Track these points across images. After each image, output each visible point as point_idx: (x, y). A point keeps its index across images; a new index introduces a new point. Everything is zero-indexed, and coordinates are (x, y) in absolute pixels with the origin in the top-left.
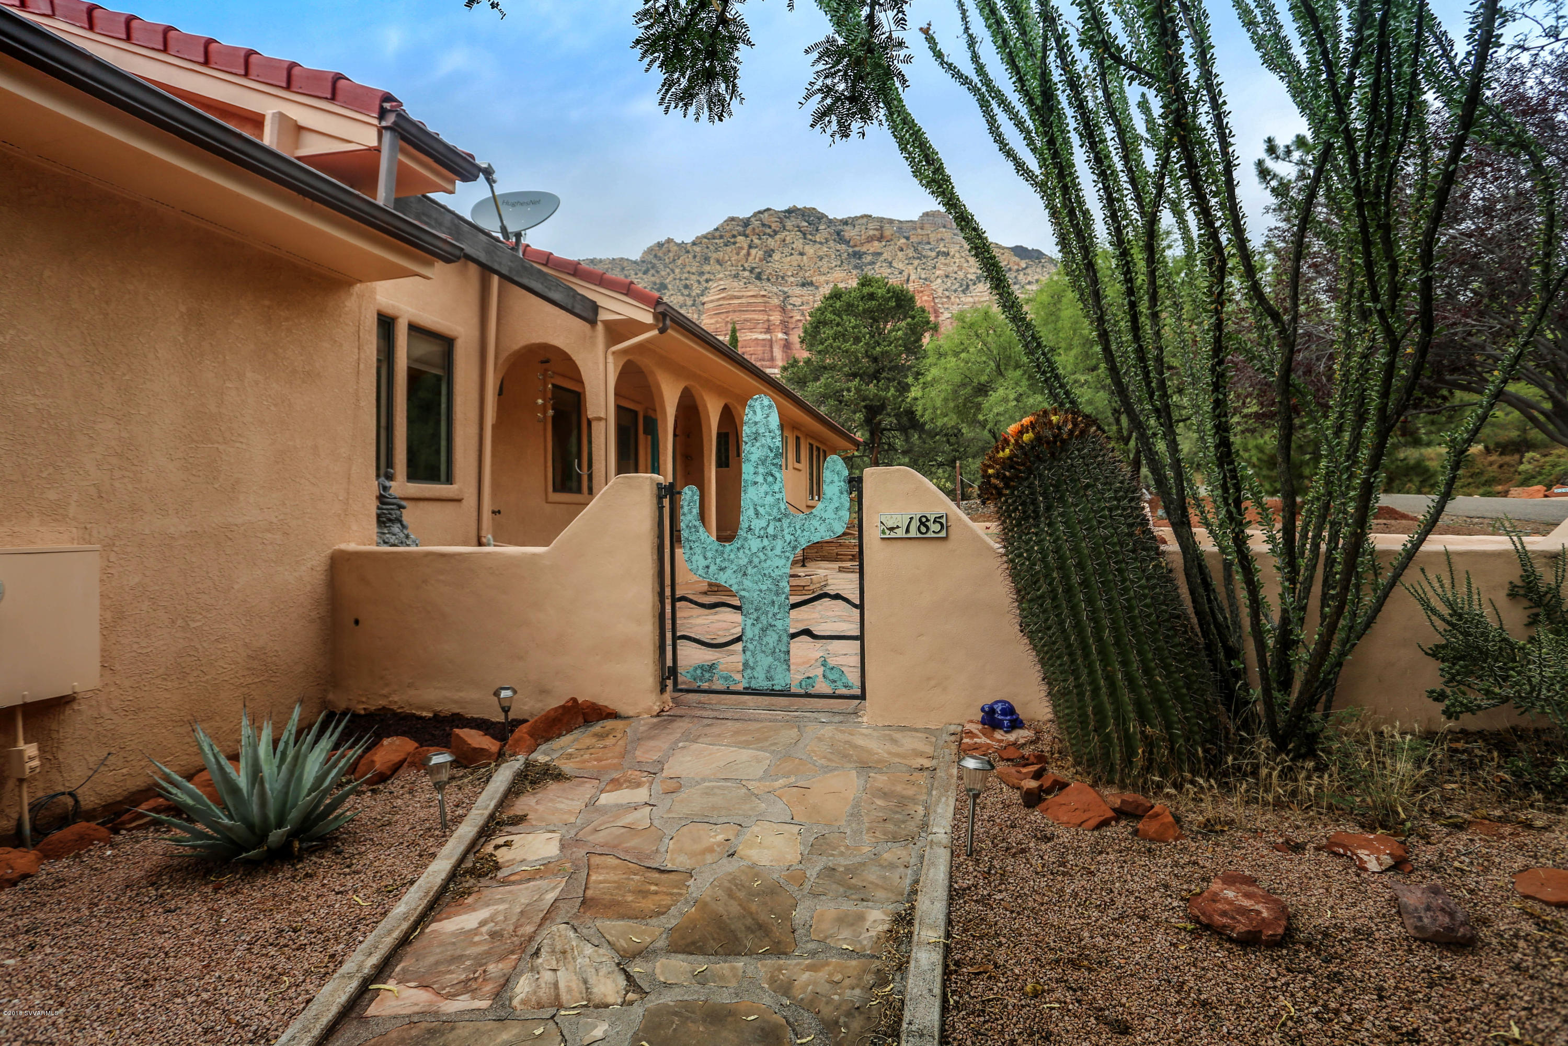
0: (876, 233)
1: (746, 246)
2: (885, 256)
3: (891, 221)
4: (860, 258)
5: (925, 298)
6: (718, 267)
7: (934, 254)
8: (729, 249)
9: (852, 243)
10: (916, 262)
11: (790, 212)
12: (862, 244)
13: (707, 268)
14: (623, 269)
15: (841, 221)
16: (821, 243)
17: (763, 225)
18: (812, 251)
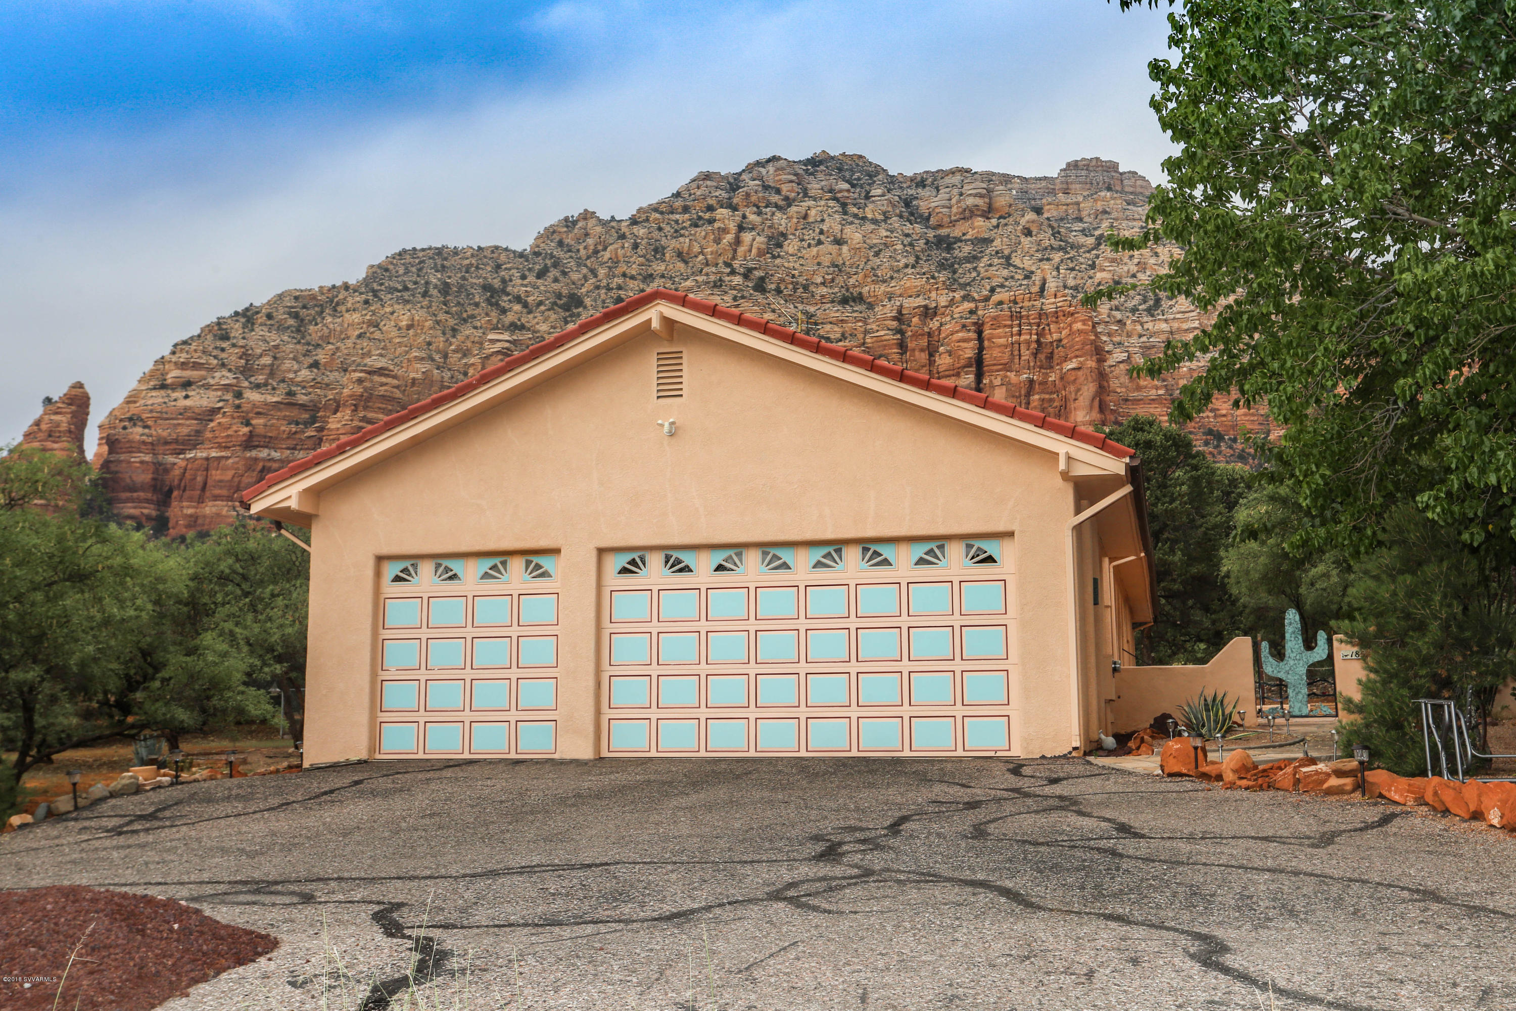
0: (980, 202)
1: (732, 226)
2: (997, 243)
3: (1006, 179)
4: (949, 249)
5: (1078, 326)
6: (681, 265)
7: (1091, 241)
8: (700, 232)
9: (932, 221)
10: (1057, 257)
11: (814, 163)
12: (953, 223)
13: (659, 267)
14: (498, 267)
15: (912, 179)
16: (875, 221)
17: (766, 187)
18: (858, 237)
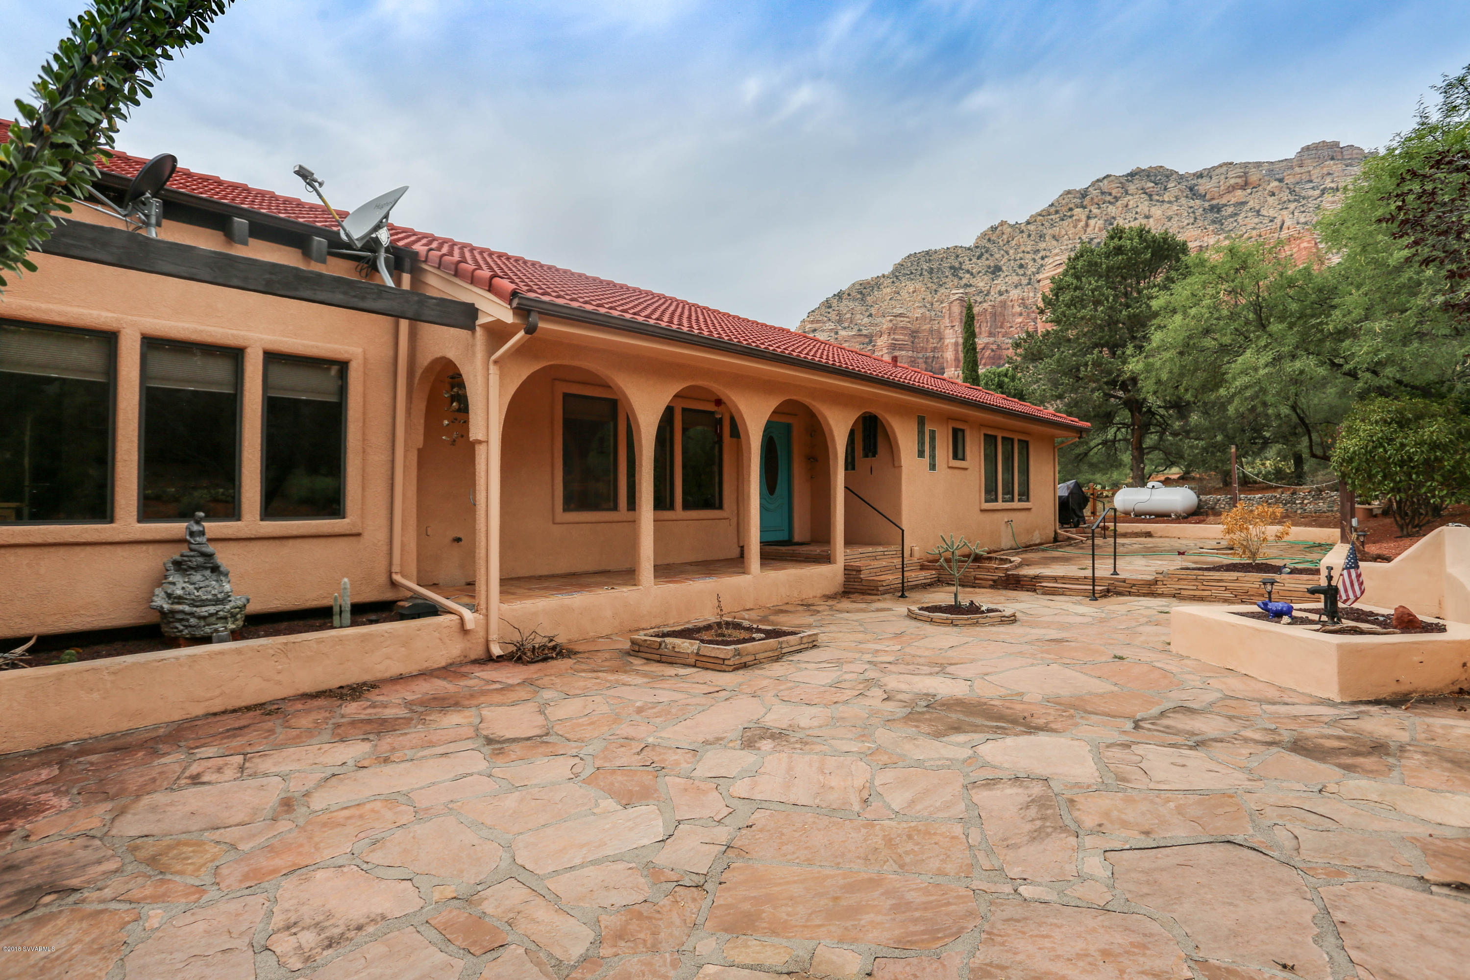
0: (1239, 180)
1: (1084, 218)
2: (1251, 204)
3: (1258, 165)
4: (1219, 211)
5: (1305, 244)
6: (1054, 243)
7: (1317, 192)
8: (1065, 223)
9: (1208, 197)
10: (1292, 206)
11: (1132, 175)
12: (1221, 196)
13: (1042, 245)
14: (958, 256)
15: (1194, 175)
16: (1170, 202)
17: (1103, 193)
18: (1159, 212)
